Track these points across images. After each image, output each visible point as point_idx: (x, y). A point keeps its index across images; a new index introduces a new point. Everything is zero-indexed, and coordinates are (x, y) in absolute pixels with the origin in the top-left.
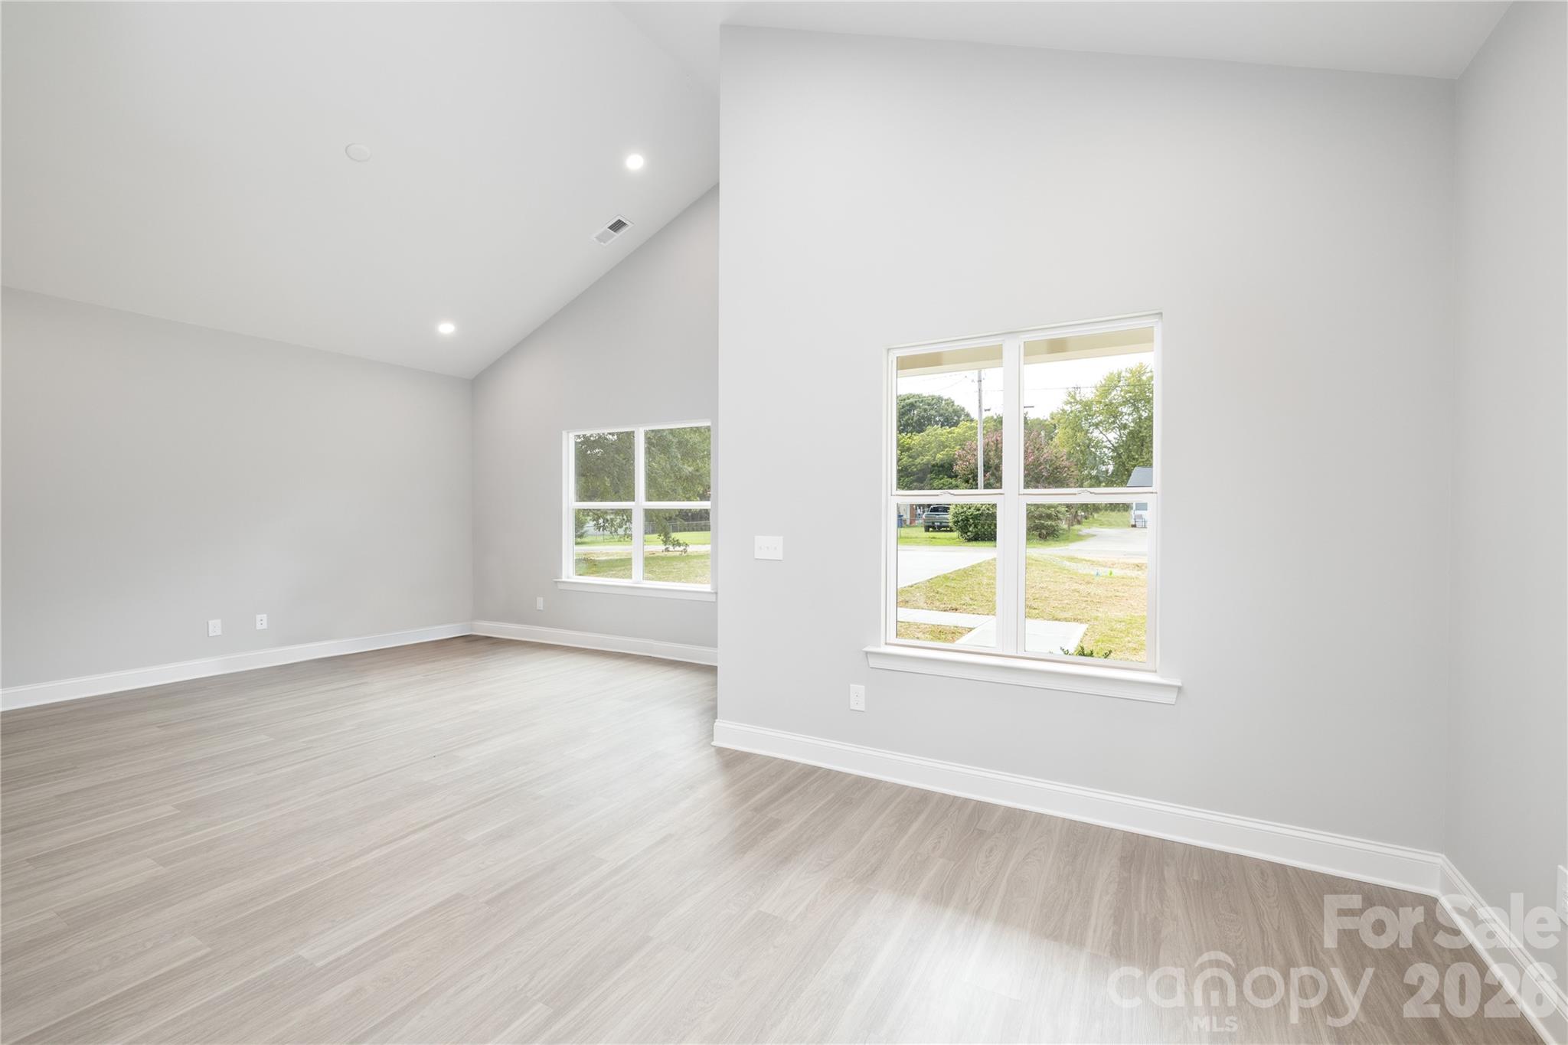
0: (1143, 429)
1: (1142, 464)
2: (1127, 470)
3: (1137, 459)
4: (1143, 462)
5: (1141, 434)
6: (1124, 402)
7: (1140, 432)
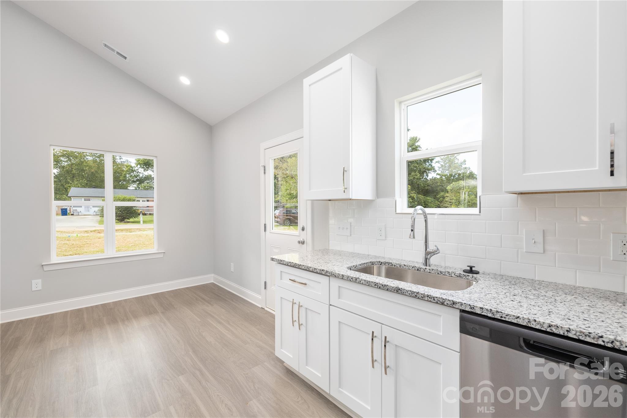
0: (73, 170)
1: (74, 186)
2: (65, 188)
3: (71, 184)
4: (74, 185)
5: (73, 172)
6: (62, 155)
7: (73, 171)
